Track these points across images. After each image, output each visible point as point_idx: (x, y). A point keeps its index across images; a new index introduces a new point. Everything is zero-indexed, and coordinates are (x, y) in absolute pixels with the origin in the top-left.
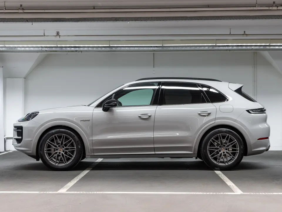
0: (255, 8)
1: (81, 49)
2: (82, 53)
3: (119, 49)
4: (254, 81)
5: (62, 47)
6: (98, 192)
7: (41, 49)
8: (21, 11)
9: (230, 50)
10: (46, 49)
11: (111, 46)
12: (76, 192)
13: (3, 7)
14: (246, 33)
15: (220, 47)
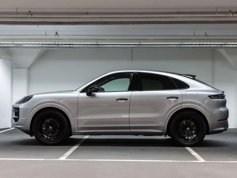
0: (215, 15)
1: (74, 46)
2: (75, 49)
3: (105, 46)
4: (212, 73)
5: (59, 44)
6: (91, 160)
7: (42, 46)
8: (29, 16)
9: (193, 48)
10: (46, 46)
11: (98, 43)
12: (73, 160)
13: (16, 13)
14: (207, 34)
15: (185, 45)
